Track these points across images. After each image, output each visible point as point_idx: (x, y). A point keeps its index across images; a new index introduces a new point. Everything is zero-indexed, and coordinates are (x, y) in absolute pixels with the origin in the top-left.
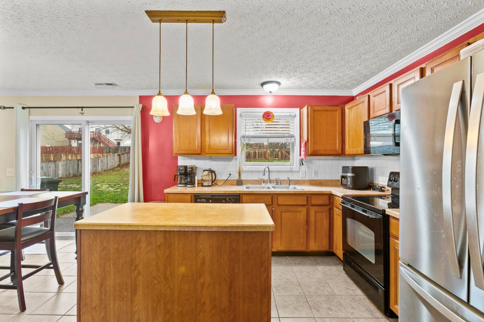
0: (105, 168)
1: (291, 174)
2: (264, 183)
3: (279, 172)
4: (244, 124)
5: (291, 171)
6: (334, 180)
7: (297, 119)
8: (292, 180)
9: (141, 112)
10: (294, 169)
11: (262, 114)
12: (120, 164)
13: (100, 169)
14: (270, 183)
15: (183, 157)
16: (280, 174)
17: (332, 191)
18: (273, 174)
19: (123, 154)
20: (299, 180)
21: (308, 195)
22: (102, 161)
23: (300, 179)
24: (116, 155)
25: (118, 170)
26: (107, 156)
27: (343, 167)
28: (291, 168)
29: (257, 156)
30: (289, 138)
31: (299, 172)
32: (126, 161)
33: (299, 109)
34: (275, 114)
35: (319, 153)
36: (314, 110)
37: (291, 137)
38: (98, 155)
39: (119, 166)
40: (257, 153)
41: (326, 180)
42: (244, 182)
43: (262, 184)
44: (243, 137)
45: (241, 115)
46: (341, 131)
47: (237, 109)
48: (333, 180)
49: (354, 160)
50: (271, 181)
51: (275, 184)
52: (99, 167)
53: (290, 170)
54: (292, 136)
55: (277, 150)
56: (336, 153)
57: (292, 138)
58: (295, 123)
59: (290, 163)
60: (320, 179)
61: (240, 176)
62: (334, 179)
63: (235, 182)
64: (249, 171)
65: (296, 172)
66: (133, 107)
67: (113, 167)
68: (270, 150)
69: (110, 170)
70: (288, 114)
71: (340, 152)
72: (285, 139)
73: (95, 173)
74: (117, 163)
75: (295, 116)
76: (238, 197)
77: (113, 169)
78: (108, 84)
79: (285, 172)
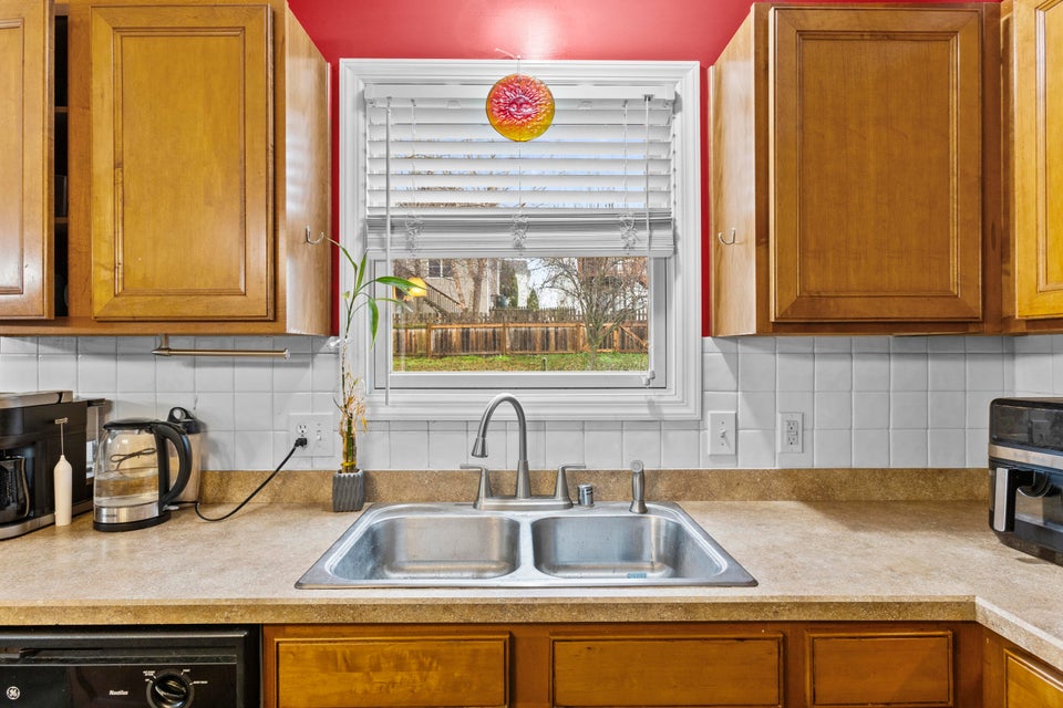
1: (650, 436)
2: (491, 494)
3: (583, 425)
4: (380, 151)
5: (656, 424)
6: (902, 471)
7: (687, 123)
8: (657, 474)
10: (668, 412)
11: (484, 92)
14: (530, 495)
15: (29, 345)
16: (591, 436)
17: (979, 601)
18: (553, 437)
20: (698, 474)
21: (788, 630)
23: (704, 465)
27: (998, 404)
28: (651, 404)
29: (553, 342)
30: (644, 234)
31: (697, 425)
33: (695, 65)
34: (557, 93)
35: (834, 312)
36: (801, 33)
37: (654, 225)
40: (552, 334)
41: (854, 472)
42: (382, 487)
43: (485, 502)
44: (375, 224)
45: (363, 103)
46: (974, 171)
47: (344, 63)
48: (895, 472)
49: (1012, 355)
50: (533, 485)
51: (559, 501)
53: (644, 413)
54: (663, 222)
55: (609, 325)
56: (950, 313)
57: (656, 233)
58: (676, 145)
59: (647, 374)
60: (818, 463)
61: (350, 451)
62: (896, 463)
63: (327, 492)
64: (408, 425)
65: (681, 424)
68: (587, 326)
70: (638, 93)
71: (974, 303)
72: (617, 234)
75: (675, 104)
76: (235, 659)
79: (621, 425)
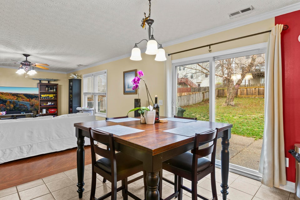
0: (194, 103)
9: (281, 33)
12: (203, 100)
13: (191, 103)
19: (205, 92)
22: (192, 98)
24: (201, 93)
25: (203, 104)
26: (195, 94)
32: (208, 98)
38: (189, 94)
39: (203, 101)
52: (191, 101)
66: (270, 31)
67: (199, 102)
69: (197, 104)
73: (188, 106)
74: (202, 99)
77: (199, 104)
78: (243, 11)
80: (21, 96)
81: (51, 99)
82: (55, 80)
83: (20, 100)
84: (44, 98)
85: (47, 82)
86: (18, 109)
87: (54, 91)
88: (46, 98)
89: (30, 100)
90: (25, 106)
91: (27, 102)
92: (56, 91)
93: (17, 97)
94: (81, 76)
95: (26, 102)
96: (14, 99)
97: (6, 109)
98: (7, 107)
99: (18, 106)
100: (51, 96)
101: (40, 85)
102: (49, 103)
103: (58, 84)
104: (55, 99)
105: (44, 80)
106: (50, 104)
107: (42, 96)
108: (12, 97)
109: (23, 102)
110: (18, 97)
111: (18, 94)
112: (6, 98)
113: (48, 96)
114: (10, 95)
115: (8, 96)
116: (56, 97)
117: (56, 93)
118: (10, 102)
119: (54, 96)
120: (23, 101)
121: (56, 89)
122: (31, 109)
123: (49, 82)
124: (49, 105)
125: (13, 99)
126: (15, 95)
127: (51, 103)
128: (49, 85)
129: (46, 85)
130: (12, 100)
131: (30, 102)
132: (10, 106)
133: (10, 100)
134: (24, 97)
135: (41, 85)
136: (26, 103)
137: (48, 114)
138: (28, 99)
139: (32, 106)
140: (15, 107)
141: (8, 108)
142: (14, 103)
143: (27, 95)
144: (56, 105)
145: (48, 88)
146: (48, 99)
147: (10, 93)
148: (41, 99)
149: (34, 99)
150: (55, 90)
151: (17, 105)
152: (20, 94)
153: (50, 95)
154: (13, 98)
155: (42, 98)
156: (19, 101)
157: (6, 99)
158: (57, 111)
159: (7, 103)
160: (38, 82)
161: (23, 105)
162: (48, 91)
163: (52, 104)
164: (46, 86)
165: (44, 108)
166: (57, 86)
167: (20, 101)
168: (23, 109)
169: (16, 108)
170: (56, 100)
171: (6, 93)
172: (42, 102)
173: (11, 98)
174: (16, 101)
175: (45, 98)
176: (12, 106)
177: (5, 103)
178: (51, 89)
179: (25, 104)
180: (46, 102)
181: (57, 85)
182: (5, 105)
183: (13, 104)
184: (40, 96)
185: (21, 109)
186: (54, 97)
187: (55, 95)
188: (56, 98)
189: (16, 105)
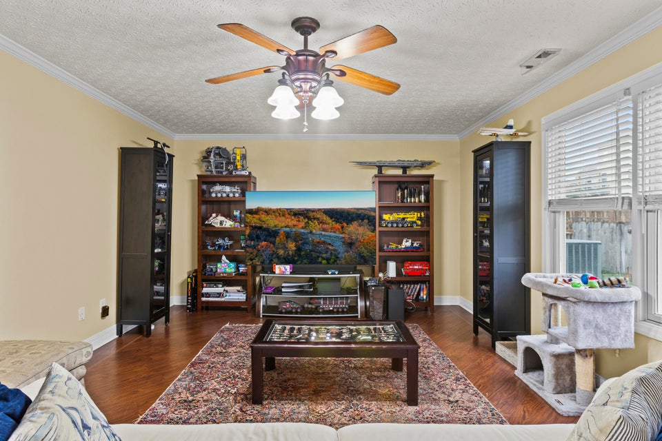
80: (318, 216)
81: (412, 226)
82: (423, 165)
83: (315, 227)
84: (390, 225)
85: (399, 172)
86: (308, 256)
87: (420, 201)
88: (397, 223)
89: (342, 227)
90: (330, 247)
91: (335, 232)
92: (427, 200)
93: (306, 220)
94: (528, 130)
95: (333, 234)
96: (299, 226)
97: (275, 256)
98: (277, 248)
99: (308, 248)
100: (412, 217)
101: (380, 182)
102: (406, 243)
103: (432, 176)
104: (425, 228)
105: (392, 166)
106: (409, 244)
107: (386, 217)
108: (292, 221)
109: (323, 233)
110: (309, 218)
111: (308, 210)
112: (277, 223)
113: (404, 219)
114: (287, 216)
115: (283, 218)
116: (427, 221)
117: (427, 208)
118: (288, 236)
119: (419, 219)
120: (324, 230)
121: (428, 195)
122: (347, 254)
123: (405, 172)
124: (406, 247)
125: (294, 226)
126: (300, 214)
127: (410, 241)
128: (404, 182)
129: (398, 182)
130: (294, 230)
131: (342, 234)
132: (285, 248)
133: (288, 229)
134: (326, 218)
135: (383, 182)
136: (331, 234)
137: (403, 279)
138: (338, 226)
139: (350, 245)
140: (299, 249)
141: (281, 252)
142: (297, 237)
143: (332, 213)
144: (429, 250)
145: (403, 190)
146: (403, 229)
147: (287, 209)
148: (382, 229)
149: (355, 223)
150: (423, 198)
151: (307, 243)
152: (313, 211)
153: (408, 215)
154: (295, 223)
155: (386, 226)
156: (311, 232)
157: (275, 226)
158: (431, 269)
159: (278, 239)
160: (375, 171)
161: (324, 242)
162: (402, 202)
163: (415, 245)
164: (396, 186)
165: (392, 259)
166: (428, 183)
167: (314, 231)
168: (324, 255)
169: (303, 253)
170: (428, 232)
171: (277, 209)
172: (385, 239)
173: (290, 224)
174: (303, 231)
175: (395, 225)
176: (292, 246)
177: (272, 239)
178: (411, 195)
179: (329, 241)
180: (396, 239)
181: (428, 180)
182: (274, 243)
183: (296, 241)
184: (381, 219)
185: (318, 257)
186: (419, 222)
187: (422, 214)
188: (429, 226)
189: (303, 244)
